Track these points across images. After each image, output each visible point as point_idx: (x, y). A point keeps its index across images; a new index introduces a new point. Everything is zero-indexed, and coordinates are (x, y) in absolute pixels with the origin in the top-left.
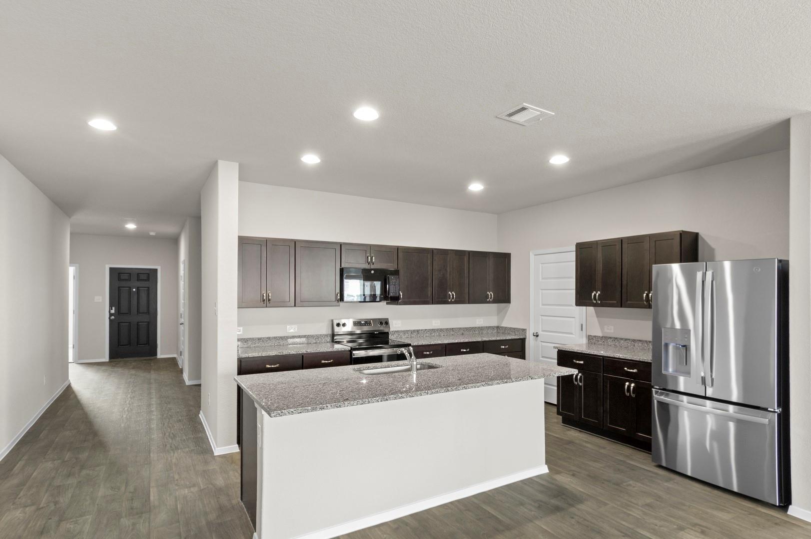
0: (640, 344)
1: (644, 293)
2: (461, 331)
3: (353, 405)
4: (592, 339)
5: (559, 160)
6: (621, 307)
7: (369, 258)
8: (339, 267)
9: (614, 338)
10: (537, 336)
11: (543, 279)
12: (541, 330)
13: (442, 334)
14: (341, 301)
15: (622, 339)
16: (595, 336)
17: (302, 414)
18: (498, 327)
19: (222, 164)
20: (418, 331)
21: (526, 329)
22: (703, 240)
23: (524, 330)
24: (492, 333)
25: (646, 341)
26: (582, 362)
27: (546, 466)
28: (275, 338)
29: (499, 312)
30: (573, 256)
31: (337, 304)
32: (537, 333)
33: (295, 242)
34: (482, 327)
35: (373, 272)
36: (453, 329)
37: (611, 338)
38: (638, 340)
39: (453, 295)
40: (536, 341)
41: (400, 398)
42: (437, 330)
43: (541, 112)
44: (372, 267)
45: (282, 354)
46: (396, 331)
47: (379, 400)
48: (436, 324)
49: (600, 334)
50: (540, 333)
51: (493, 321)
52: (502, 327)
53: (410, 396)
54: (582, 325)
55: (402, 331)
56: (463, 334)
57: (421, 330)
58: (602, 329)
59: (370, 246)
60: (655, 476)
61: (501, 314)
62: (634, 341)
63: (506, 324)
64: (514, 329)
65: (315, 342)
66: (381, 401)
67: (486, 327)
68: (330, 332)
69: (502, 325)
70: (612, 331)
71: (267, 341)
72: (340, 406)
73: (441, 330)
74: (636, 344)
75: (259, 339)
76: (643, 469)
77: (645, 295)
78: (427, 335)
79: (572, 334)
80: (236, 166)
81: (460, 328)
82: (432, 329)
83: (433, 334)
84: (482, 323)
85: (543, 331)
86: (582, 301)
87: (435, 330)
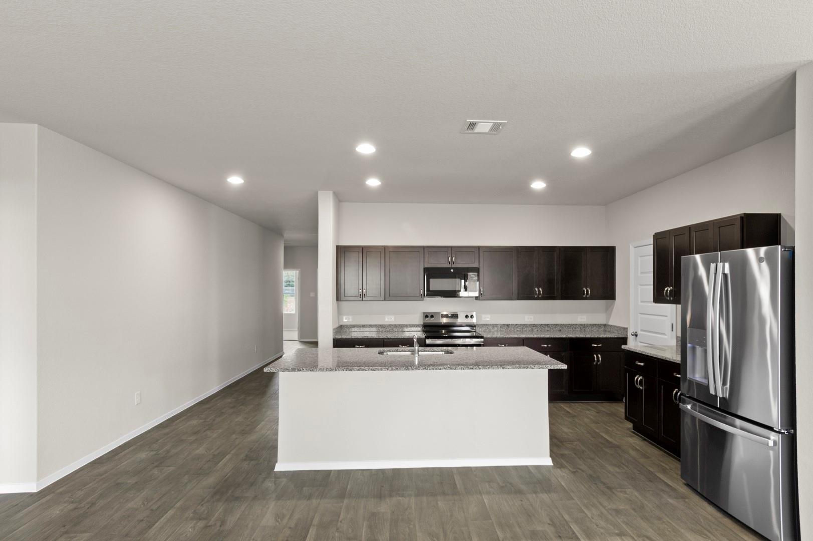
2: (558, 328)
5: (581, 152)
7: (450, 258)
8: (423, 267)
10: (636, 336)
11: (642, 273)
12: (639, 330)
13: (536, 330)
14: (424, 296)
18: (605, 325)
20: (508, 325)
21: (627, 328)
22: (785, 221)
23: (626, 329)
24: (598, 331)
26: (642, 364)
27: (550, 459)
29: (604, 309)
31: (422, 299)
32: (636, 332)
33: (385, 248)
34: (584, 324)
35: (452, 270)
36: (548, 325)
39: (539, 291)
40: (636, 340)
42: (530, 325)
44: (453, 266)
46: (484, 325)
48: (529, 319)
50: (639, 333)
51: (600, 319)
55: (490, 325)
56: (560, 330)
57: (512, 325)
59: (450, 247)
61: (608, 310)
63: (613, 322)
64: (619, 327)
67: (590, 325)
68: (422, 323)
69: (610, 323)
73: (534, 325)
78: (518, 330)
79: (664, 334)
80: (330, 194)
81: (557, 325)
82: (524, 325)
83: (525, 329)
84: (585, 320)
85: (641, 330)
86: (659, 297)
87: (526, 325)
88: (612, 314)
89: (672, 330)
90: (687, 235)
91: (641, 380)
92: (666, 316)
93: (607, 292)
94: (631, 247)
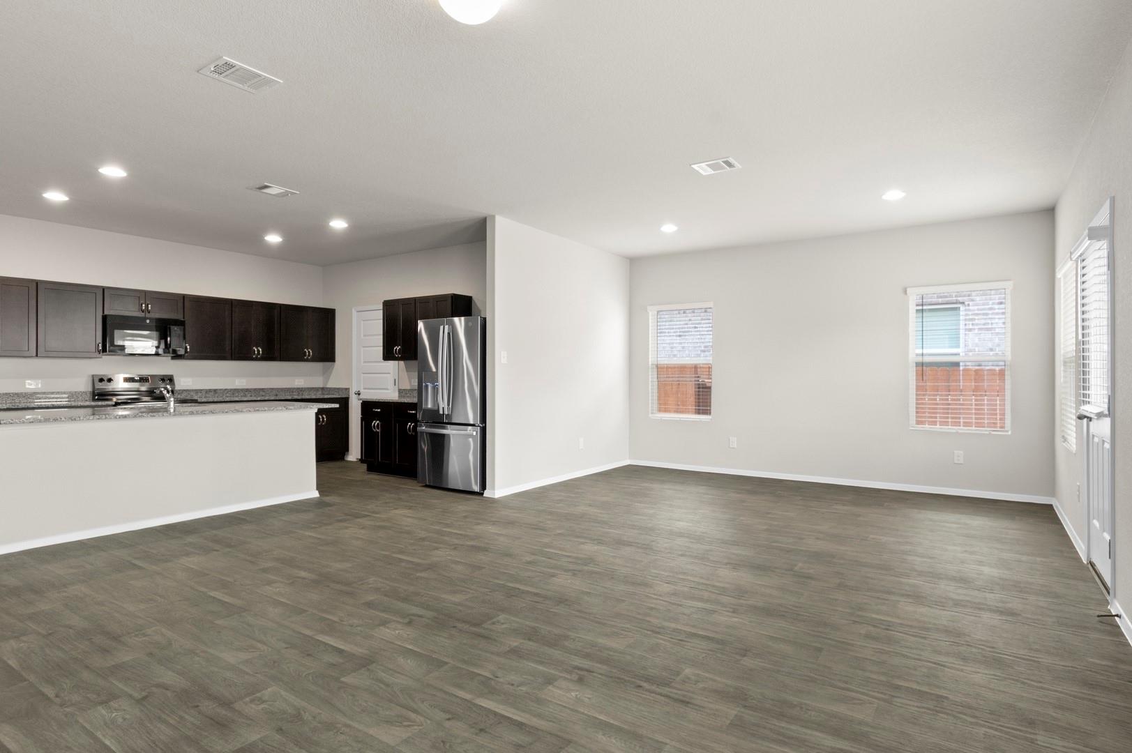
2: (275, 392)
4: (402, 392)
7: (144, 305)
8: (101, 314)
10: (358, 394)
11: (365, 336)
12: (361, 388)
13: (249, 395)
14: (103, 352)
16: (404, 390)
18: (323, 389)
20: (215, 390)
21: (349, 389)
23: (347, 390)
24: (315, 394)
26: (379, 410)
27: (318, 493)
28: (7, 394)
29: (325, 372)
30: (381, 314)
31: (99, 356)
32: (358, 391)
33: (37, 283)
34: (302, 388)
35: (148, 321)
36: (264, 389)
39: (258, 351)
40: (357, 399)
42: (242, 390)
44: (148, 315)
46: (185, 390)
48: (242, 384)
49: (409, 388)
50: (362, 391)
51: (316, 382)
54: (395, 380)
55: (193, 390)
56: (276, 395)
57: (220, 390)
58: (410, 382)
59: (145, 293)
61: (326, 374)
63: (330, 385)
64: (338, 389)
67: (308, 388)
68: (90, 389)
69: (328, 386)
73: (249, 391)
78: (228, 395)
79: (387, 389)
81: (273, 389)
82: (237, 390)
83: (237, 395)
84: (303, 383)
85: (365, 389)
86: (388, 355)
87: (239, 390)
88: (332, 377)
90: (413, 305)
91: (378, 424)
92: (390, 374)
93: (326, 354)
94: (353, 310)
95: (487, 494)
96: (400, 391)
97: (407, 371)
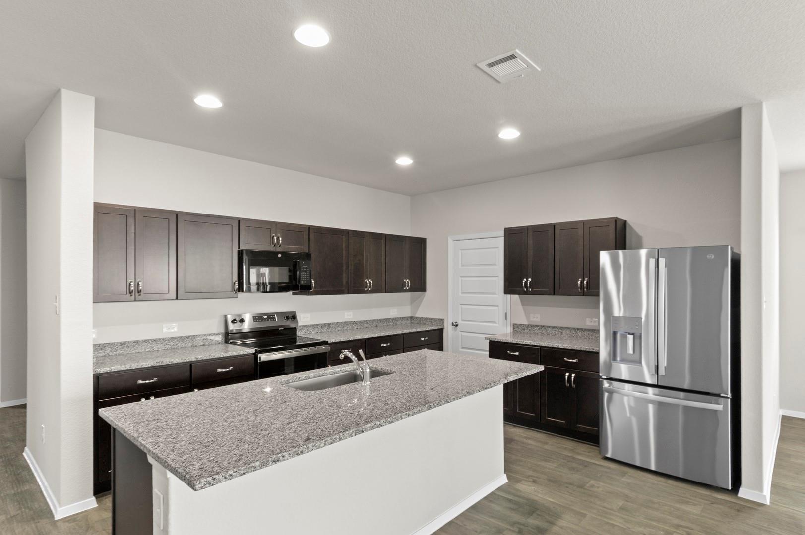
0: (568, 332)
1: (578, 281)
2: (375, 324)
3: (319, 448)
4: (518, 327)
5: (509, 134)
6: (554, 294)
7: (275, 238)
8: (237, 249)
9: (541, 326)
10: (457, 326)
11: (463, 265)
12: (460, 320)
13: (356, 328)
14: (239, 291)
15: (549, 327)
16: (521, 325)
17: (247, 475)
18: (412, 317)
19: (66, 95)
20: (329, 325)
21: (444, 319)
22: (631, 228)
23: (442, 320)
24: (406, 324)
25: (574, 329)
27: (505, 475)
28: (145, 341)
29: (412, 301)
30: (501, 243)
31: (235, 295)
32: (456, 323)
33: (177, 214)
34: (396, 318)
35: (280, 255)
36: (366, 321)
37: (537, 326)
38: (565, 328)
39: (370, 283)
40: (456, 331)
41: (378, 427)
42: (350, 323)
43: (528, 65)
44: (278, 249)
45: (160, 364)
46: (304, 326)
47: (353, 434)
48: (349, 316)
49: (525, 323)
50: (460, 322)
51: (405, 311)
52: (416, 317)
53: (390, 422)
54: (506, 313)
55: (311, 326)
56: (377, 326)
57: (333, 324)
58: (528, 317)
59: (276, 224)
60: (608, 470)
61: (415, 303)
62: (562, 328)
63: (419, 314)
64: (431, 319)
65: (202, 344)
66: (356, 435)
67: (400, 318)
68: (222, 331)
69: (417, 315)
70: (538, 319)
71: (134, 346)
72: (302, 452)
73: (354, 323)
74: (564, 332)
75: (122, 344)
76: (594, 463)
77: (579, 282)
78: (339, 329)
79: (494, 323)
80: (90, 101)
81: (375, 320)
82: (345, 322)
83: (346, 328)
84: (396, 313)
85: (463, 320)
87: (347, 322)
88: (422, 305)
89: (506, 319)
90: (551, 232)
92: (498, 306)
93: (419, 285)
94: (450, 241)
95: (743, 493)
96: (515, 327)
97: (523, 304)
